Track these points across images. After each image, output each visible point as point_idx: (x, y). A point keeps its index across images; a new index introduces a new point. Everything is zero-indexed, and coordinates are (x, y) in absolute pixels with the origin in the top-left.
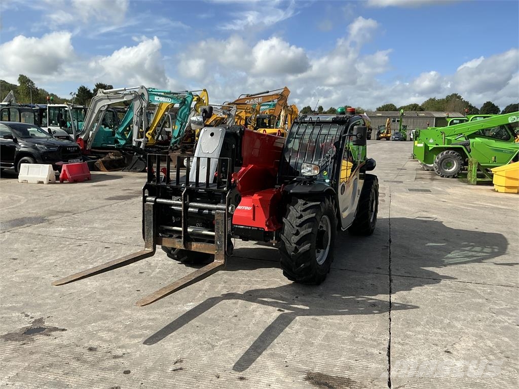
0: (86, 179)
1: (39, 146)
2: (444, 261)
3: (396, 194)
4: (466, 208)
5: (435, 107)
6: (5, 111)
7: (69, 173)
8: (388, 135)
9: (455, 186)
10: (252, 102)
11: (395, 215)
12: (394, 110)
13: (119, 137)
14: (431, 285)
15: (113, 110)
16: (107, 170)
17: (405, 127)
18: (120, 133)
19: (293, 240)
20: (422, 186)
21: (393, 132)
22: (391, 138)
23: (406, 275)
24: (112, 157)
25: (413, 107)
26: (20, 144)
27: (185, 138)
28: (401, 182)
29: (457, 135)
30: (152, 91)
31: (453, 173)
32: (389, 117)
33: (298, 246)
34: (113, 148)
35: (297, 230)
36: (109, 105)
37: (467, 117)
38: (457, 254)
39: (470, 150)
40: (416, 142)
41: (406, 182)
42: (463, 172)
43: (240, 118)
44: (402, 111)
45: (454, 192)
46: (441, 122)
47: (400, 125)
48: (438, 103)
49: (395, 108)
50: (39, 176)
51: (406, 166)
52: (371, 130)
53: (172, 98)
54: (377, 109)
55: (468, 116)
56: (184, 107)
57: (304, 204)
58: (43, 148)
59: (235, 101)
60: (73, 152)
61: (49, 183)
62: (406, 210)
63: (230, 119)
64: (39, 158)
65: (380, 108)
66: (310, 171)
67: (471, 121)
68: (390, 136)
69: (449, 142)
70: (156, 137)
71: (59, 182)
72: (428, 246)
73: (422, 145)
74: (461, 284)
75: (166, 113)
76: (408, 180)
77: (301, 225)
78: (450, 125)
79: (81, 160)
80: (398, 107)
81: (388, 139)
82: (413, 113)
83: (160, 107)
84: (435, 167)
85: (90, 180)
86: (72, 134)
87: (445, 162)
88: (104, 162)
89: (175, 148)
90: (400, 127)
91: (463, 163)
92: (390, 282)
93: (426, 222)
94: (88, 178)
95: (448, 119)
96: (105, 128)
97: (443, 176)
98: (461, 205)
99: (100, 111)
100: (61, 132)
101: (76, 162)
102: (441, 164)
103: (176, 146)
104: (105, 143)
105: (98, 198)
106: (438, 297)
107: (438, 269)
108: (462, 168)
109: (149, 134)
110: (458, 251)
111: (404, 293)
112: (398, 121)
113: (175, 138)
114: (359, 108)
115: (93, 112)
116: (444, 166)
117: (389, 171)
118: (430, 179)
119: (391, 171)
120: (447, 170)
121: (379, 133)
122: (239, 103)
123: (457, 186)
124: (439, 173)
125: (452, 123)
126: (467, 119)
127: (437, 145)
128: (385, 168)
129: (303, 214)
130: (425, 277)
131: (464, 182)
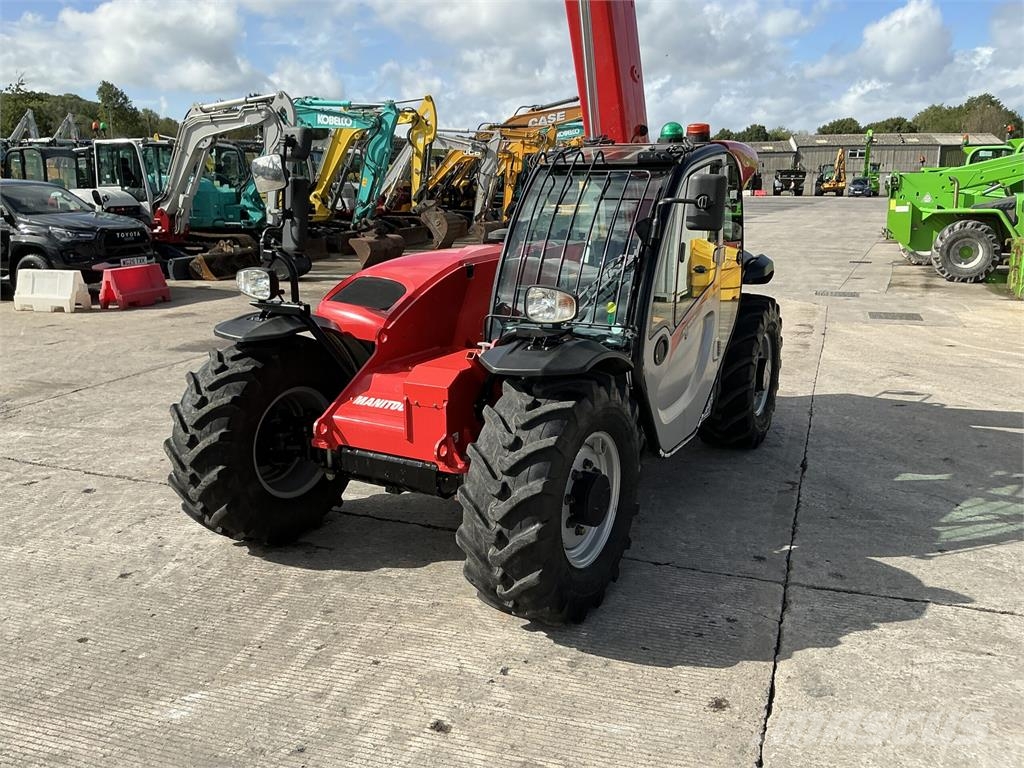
0: (160, 298)
1: (57, 230)
2: (937, 535)
3: (838, 327)
4: (1004, 363)
5: (942, 124)
6: (14, 157)
7: (118, 287)
8: (841, 185)
9: (978, 304)
10: (543, 121)
11: (829, 387)
12: (854, 132)
13: (249, 205)
14: (895, 624)
15: (235, 148)
16: (216, 276)
17: (875, 166)
18: (251, 197)
19: (493, 514)
20: (903, 306)
21: (850, 179)
22: (845, 192)
23: (833, 583)
24: (228, 249)
25: (895, 125)
26: (21, 226)
27: (394, 204)
28: (855, 295)
29: (987, 184)
30: (313, 104)
31: (974, 271)
32: (842, 147)
33: (505, 531)
34: (237, 229)
35: (505, 485)
36: (215, 137)
37: (1010, 144)
38: (976, 511)
39: (1016, 218)
40: (893, 202)
41: (865, 295)
42: (998, 267)
43: (512, 158)
44: (870, 132)
45: (976, 319)
46: (951, 155)
47: (867, 163)
48: (949, 114)
49: (858, 127)
50: (57, 297)
51: (872, 254)
52: (804, 174)
53: (353, 118)
54: (819, 130)
55: (1013, 141)
56: (378, 137)
57: (530, 408)
58: (64, 236)
59: (508, 122)
60: (130, 242)
61: (77, 311)
62: (856, 372)
63: (488, 161)
64: (57, 256)
65: (825, 127)
66: (550, 309)
67: (1021, 151)
68: (844, 188)
69: (969, 201)
70: (330, 204)
71: (99, 307)
72: (902, 482)
73: (906, 209)
74: (983, 617)
75: (350, 151)
76: (872, 290)
77: (514, 470)
78: (971, 162)
79: (149, 258)
80: (862, 125)
81: (839, 192)
82: (893, 138)
83: (336, 139)
84: (936, 259)
85: (169, 301)
86: (146, 200)
87: (957, 247)
88: (209, 261)
89: (364, 227)
90: (866, 167)
91: (999, 248)
92: (783, 611)
93: (901, 405)
94: (164, 297)
95: (966, 149)
96: (221, 185)
97: (951, 280)
98: (993, 355)
99: (198, 151)
100: (123, 198)
101: (137, 263)
102: (948, 251)
103: (366, 223)
104: (222, 219)
105: (157, 348)
106: (916, 672)
107: (921, 563)
108: (997, 259)
109: (315, 196)
110: (980, 500)
111: (816, 654)
112: (861, 154)
113: (364, 205)
114: (781, 129)
115: (184, 153)
116: (955, 255)
117: (832, 269)
118: (922, 286)
119: (837, 266)
120: (962, 266)
121: (821, 181)
122: (514, 126)
123: (984, 305)
124: (943, 272)
125: (975, 158)
126: (1010, 147)
127: (939, 207)
128: (825, 261)
129: (523, 435)
130: (884, 592)
131: (1000, 292)
